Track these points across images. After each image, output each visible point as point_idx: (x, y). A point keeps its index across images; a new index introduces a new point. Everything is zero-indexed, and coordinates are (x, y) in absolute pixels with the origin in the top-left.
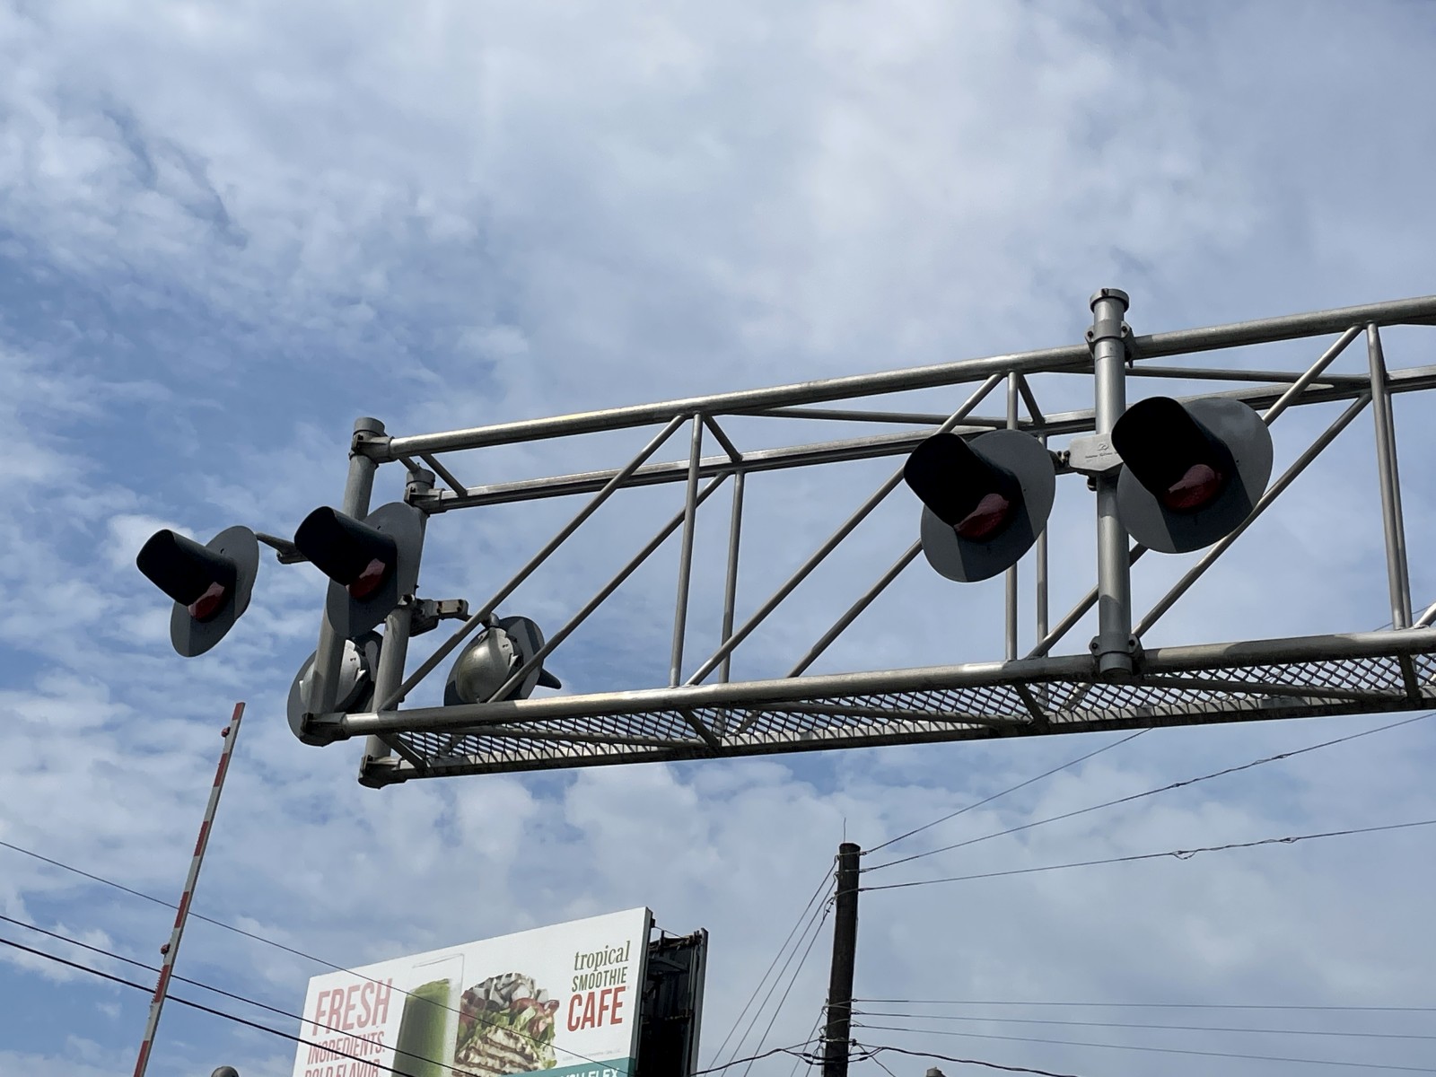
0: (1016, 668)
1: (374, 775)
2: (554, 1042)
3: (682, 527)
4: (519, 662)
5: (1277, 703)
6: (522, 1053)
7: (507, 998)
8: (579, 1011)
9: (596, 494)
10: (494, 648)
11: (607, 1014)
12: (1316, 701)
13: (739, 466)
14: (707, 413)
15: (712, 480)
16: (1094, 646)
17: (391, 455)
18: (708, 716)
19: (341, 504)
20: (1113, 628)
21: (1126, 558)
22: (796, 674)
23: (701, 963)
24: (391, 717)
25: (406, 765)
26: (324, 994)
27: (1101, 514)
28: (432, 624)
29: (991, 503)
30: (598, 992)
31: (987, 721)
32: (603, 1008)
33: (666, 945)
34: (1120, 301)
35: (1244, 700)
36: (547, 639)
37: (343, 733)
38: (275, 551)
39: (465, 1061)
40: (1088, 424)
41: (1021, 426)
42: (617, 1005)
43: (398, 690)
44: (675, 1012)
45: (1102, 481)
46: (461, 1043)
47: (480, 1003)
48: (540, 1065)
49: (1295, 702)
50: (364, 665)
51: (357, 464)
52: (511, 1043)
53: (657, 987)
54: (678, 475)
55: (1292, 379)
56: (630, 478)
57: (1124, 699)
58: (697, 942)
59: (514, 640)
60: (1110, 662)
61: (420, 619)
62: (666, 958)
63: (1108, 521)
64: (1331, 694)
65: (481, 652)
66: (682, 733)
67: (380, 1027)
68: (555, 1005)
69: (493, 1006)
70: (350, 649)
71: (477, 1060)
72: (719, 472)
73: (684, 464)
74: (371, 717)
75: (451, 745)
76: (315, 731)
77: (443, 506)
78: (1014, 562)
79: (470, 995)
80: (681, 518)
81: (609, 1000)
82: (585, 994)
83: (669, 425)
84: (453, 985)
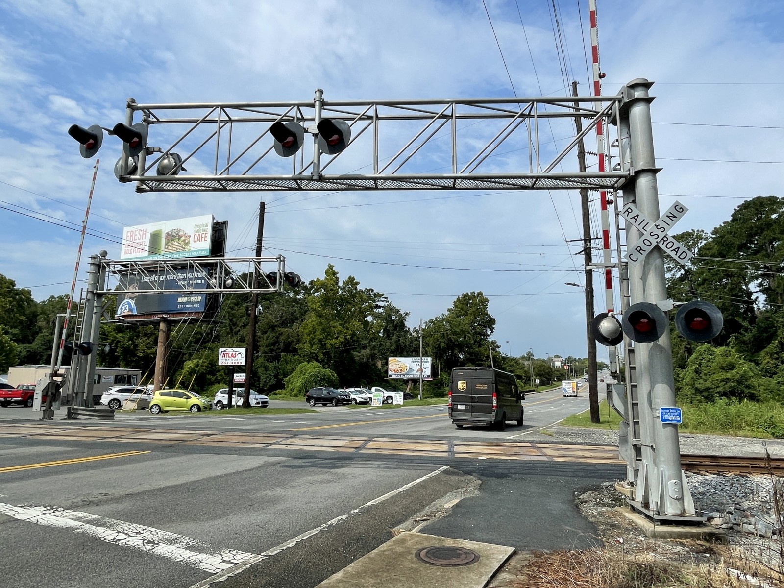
0: (295, 177)
1: (139, 190)
2: (190, 245)
3: (217, 134)
4: (176, 165)
5: (350, 187)
6: (182, 247)
7: (178, 234)
8: (196, 238)
9: (196, 124)
10: (169, 160)
11: (203, 239)
12: (357, 188)
13: (231, 120)
14: (223, 107)
15: (224, 123)
16: (312, 174)
17: (138, 109)
18: (224, 183)
19: (125, 123)
20: (316, 170)
21: (320, 154)
22: (244, 174)
23: (227, 228)
24: (143, 177)
25: (147, 188)
26: (128, 232)
27: (315, 143)
28: (152, 153)
29: (290, 139)
30: (201, 234)
31: (288, 187)
32: (202, 237)
33: (217, 223)
34: (322, 92)
35: (344, 187)
36: (183, 160)
37: (131, 180)
38: (107, 132)
39: (167, 248)
40: (313, 120)
41: (298, 119)
42: (206, 237)
43: (144, 171)
44: (220, 238)
45: (315, 135)
46: (166, 244)
47: (170, 235)
48: (186, 250)
49: (353, 187)
50: (135, 162)
51: (128, 111)
52: (179, 245)
53: (215, 233)
54: (215, 121)
55: (359, 115)
56: (204, 121)
57: (318, 185)
58: (225, 223)
59: (174, 159)
60: (315, 177)
61: (149, 152)
62: (218, 226)
63: (316, 145)
64: (361, 186)
65: (166, 161)
66: (217, 185)
67: (144, 240)
68: (190, 236)
69: (174, 236)
70: (130, 159)
71: (170, 248)
72: (226, 121)
73: (217, 119)
74: (137, 177)
75: (159, 185)
76: (123, 179)
77: (153, 123)
78: (295, 153)
79: (168, 233)
80: (216, 132)
81: (203, 236)
82: (197, 234)
83: (212, 109)
84: (163, 231)
